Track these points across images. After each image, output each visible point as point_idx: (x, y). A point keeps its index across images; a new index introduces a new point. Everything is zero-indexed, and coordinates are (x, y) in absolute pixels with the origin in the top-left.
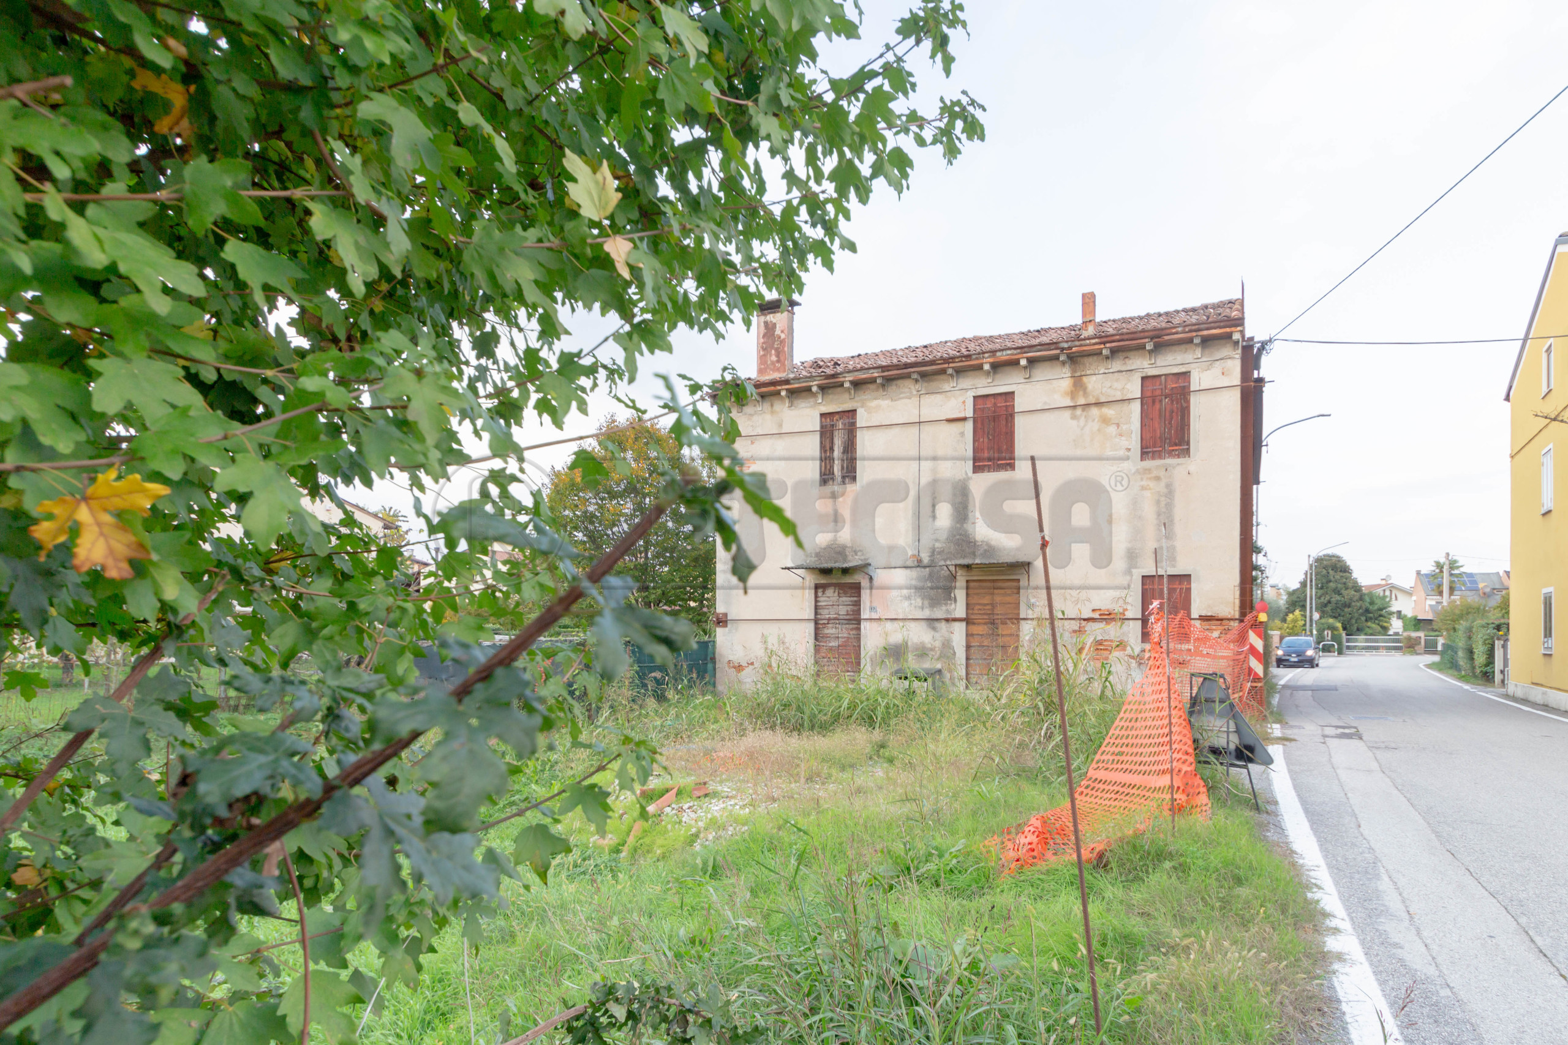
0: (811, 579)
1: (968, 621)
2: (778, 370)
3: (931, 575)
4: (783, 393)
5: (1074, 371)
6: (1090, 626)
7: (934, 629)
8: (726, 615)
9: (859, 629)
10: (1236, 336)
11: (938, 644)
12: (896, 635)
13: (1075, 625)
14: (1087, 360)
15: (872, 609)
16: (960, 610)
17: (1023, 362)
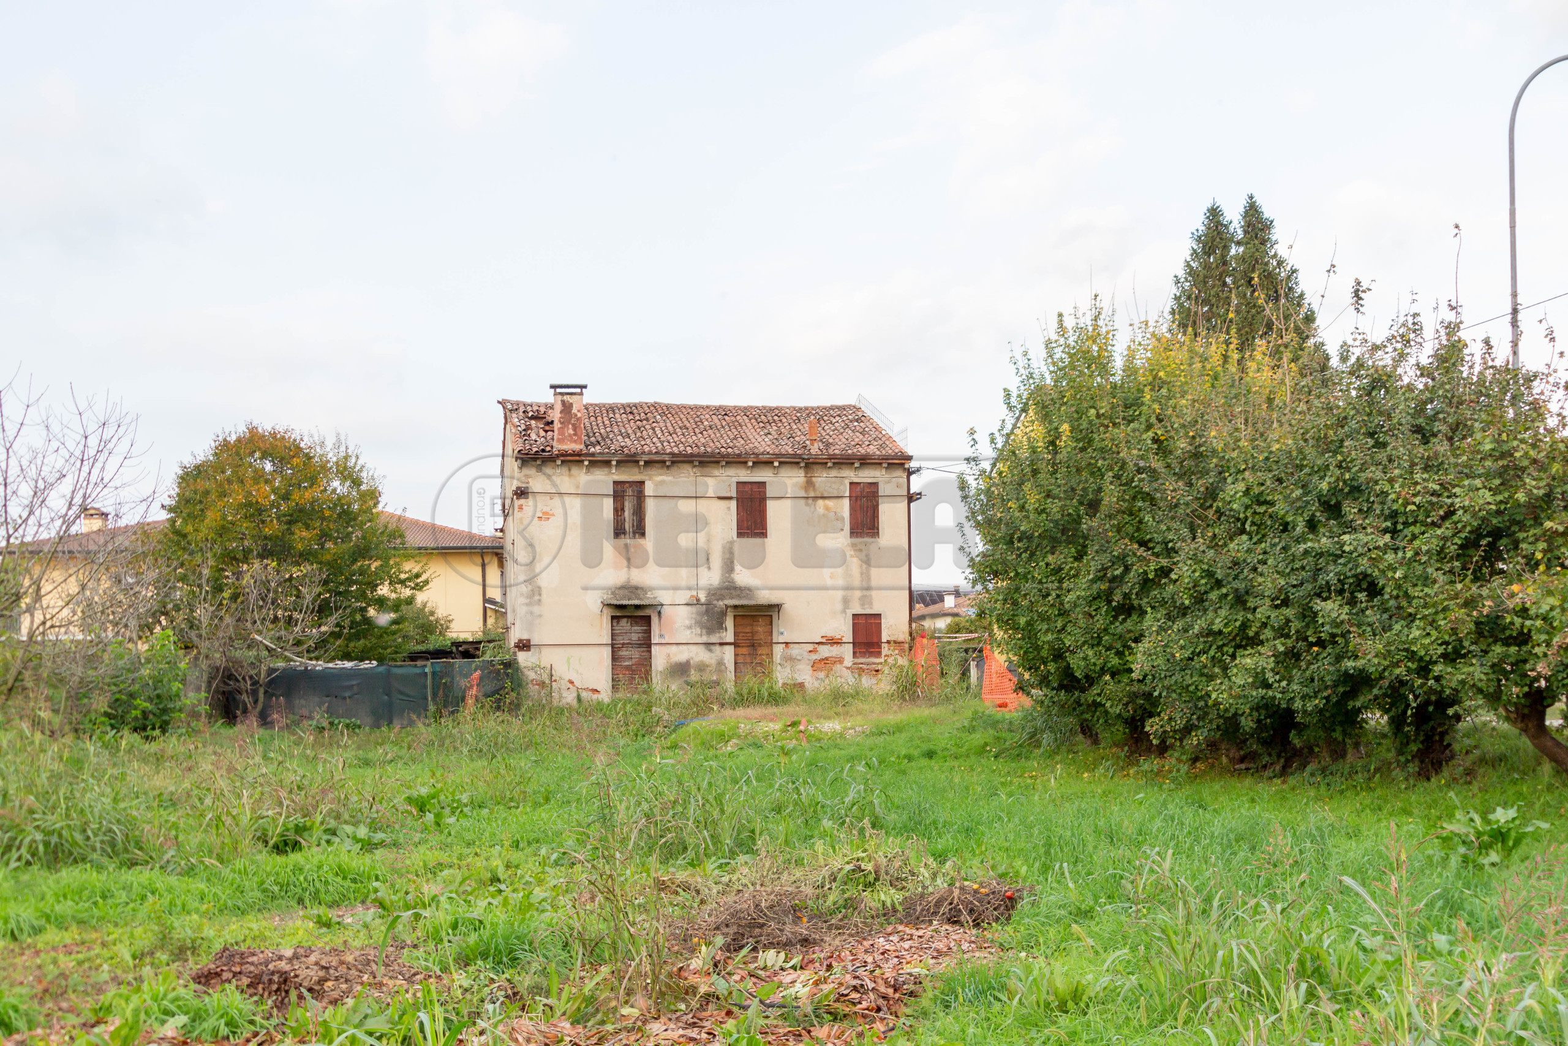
0: (608, 613)
1: (735, 644)
2: (575, 442)
3: (707, 611)
4: (586, 463)
5: (806, 473)
6: (821, 648)
7: (710, 651)
8: (529, 641)
9: (650, 652)
10: (907, 466)
11: (713, 662)
12: (681, 655)
13: (811, 647)
14: (815, 467)
15: (661, 636)
16: (729, 637)
17: (776, 464)
